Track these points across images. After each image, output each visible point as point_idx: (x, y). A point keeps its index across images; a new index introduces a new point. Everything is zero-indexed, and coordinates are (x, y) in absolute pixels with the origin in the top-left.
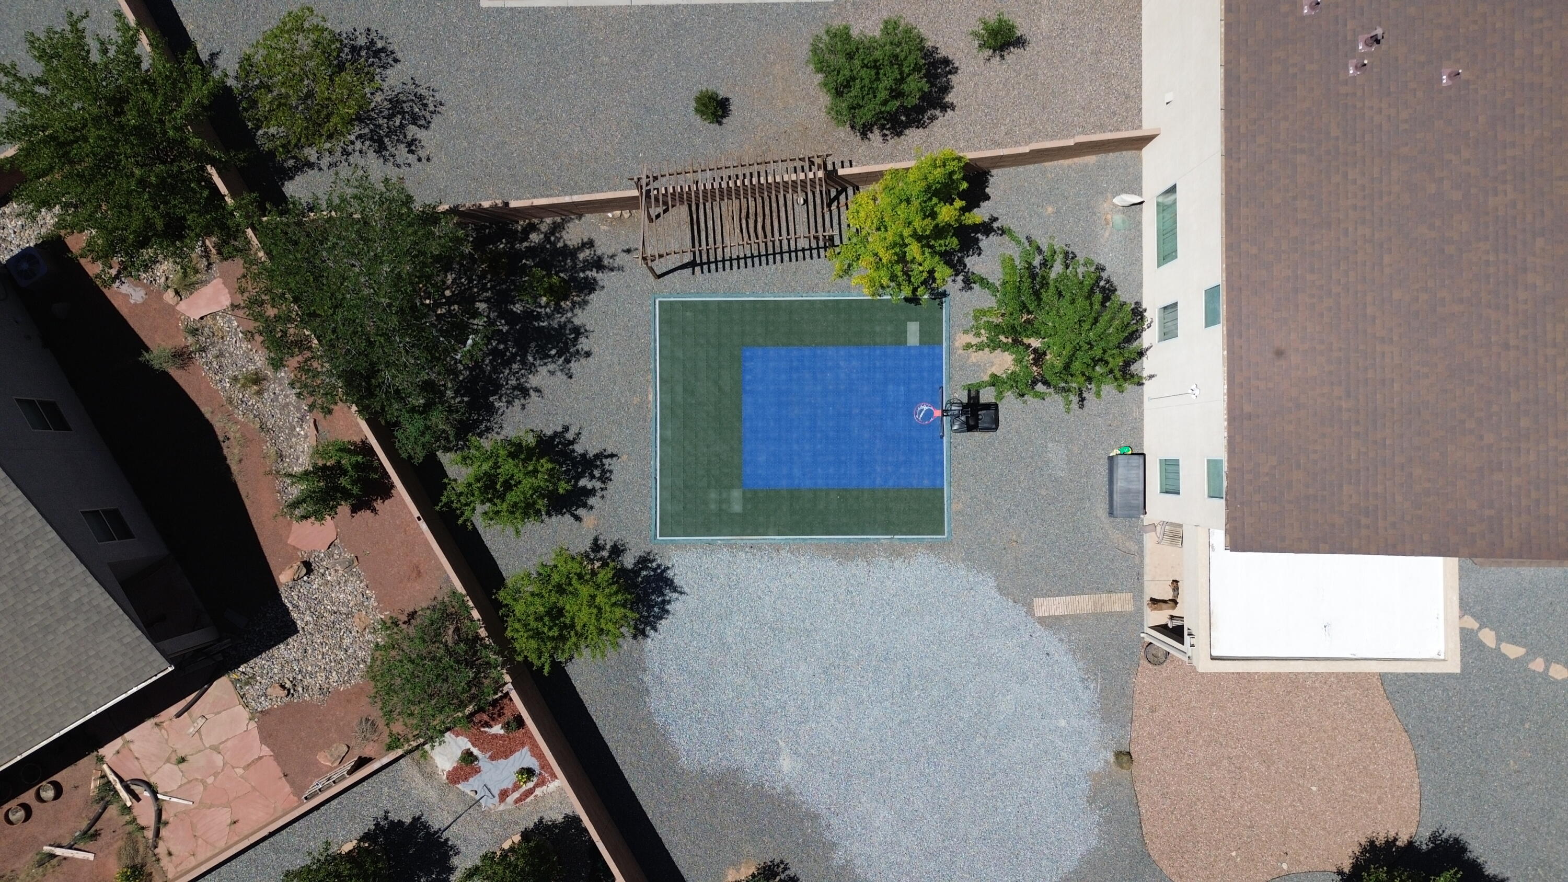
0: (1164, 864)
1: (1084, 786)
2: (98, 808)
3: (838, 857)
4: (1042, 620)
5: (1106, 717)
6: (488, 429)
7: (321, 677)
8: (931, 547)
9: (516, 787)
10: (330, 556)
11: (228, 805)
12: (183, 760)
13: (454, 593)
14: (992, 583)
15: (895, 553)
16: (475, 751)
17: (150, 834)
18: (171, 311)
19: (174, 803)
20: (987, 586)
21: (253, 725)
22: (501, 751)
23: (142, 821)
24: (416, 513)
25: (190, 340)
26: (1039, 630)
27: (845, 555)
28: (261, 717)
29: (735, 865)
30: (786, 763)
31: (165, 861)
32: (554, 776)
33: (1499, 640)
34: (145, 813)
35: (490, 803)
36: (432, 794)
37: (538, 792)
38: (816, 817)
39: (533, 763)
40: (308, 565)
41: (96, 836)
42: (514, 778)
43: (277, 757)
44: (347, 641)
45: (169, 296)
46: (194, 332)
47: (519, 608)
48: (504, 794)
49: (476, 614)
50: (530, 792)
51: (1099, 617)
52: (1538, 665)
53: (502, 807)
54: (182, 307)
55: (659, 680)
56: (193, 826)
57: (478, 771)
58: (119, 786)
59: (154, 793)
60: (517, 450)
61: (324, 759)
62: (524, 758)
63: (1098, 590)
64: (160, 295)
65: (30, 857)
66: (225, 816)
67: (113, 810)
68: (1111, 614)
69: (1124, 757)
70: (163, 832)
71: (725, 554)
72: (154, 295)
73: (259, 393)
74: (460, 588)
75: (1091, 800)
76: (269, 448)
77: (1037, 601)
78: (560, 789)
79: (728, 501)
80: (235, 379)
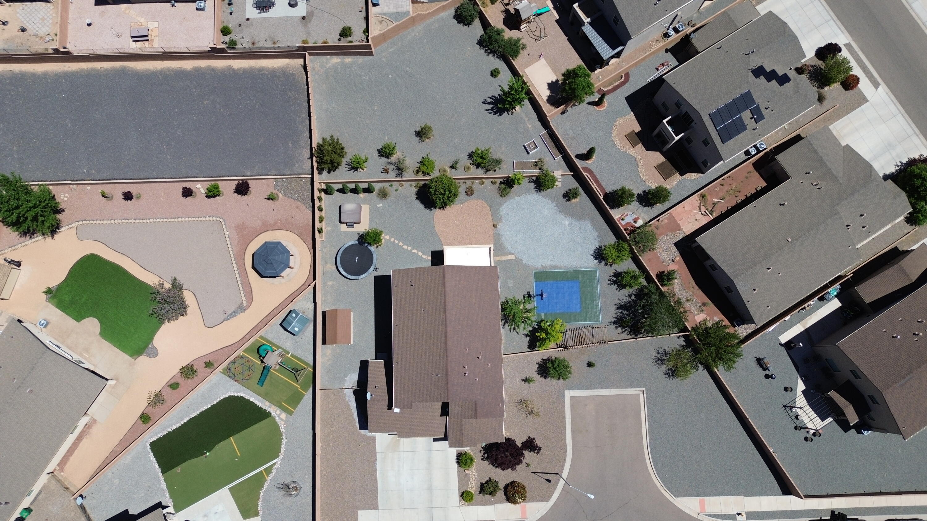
0: (486, 205)
1: (503, 220)
2: (713, 210)
3: (555, 204)
4: (513, 254)
5: (499, 235)
6: (636, 290)
7: (668, 238)
8: (537, 269)
9: (625, 217)
10: (668, 263)
11: (686, 211)
12: (696, 220)
13: (641, 256)
14: (524, 262)
15: (544, 268)
16: (634, 224)
17: (701, 204)
18: (708, 315)
19: (697, 211)
20: (525, 261)
21: (682, 228)
22: (628, 224)
23: (704, 207)
24: (650, 272)
25: (703, 309)
26: (513, 252)
27: (555, 267)
28: (680, 229)
29: (577, 202)
30: (567, 222)
31: (698, 199)
32: (617, 219)
33: (418, 253)
34: (703, 209)
35: (630, 213)
36: (642, 215)
37: (620, 216)
38: (560, 212)
39: (622, 222)
40: (673, 261)
41: (713, 204)
42: (625, 219)
43: (676, 221)
44: (664, 245)
45: (708, 318)
46: (702, 310)
47: (627, 253)
48: (627, 215)
49: (636, 251)
50: (622, 216)
51: (501, 255)
52: (410, 248)
53: (627, 213)
54: (705, 316)
55: (595, 239)
56: (693, 206)
57: (633, 220)
58: (709, 214)
59: (701, 213)
60: (630, 286)
61: (666, 221)
62: (623, 223)
63: (501, 261)
64: (710, 318)
65: (726, 199)
66: (686, 209)
67: (710, 209)
68: (498, 256)
69: (494, 226)
70: (699, 205)
71: (582, 266)
72: (712, 318)
73: (687, 298)
74: (640, 257)
75: (501, 217)
76: (684, 286)
77: (514, 258)
78: (615, 217)
79: (582, 277)
80: (693, 301)
